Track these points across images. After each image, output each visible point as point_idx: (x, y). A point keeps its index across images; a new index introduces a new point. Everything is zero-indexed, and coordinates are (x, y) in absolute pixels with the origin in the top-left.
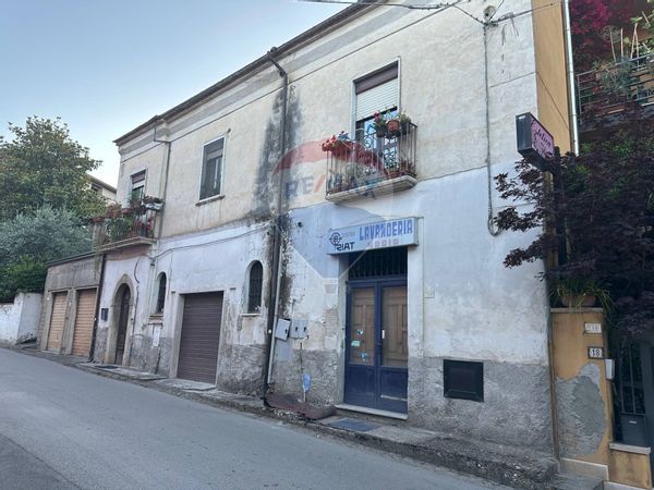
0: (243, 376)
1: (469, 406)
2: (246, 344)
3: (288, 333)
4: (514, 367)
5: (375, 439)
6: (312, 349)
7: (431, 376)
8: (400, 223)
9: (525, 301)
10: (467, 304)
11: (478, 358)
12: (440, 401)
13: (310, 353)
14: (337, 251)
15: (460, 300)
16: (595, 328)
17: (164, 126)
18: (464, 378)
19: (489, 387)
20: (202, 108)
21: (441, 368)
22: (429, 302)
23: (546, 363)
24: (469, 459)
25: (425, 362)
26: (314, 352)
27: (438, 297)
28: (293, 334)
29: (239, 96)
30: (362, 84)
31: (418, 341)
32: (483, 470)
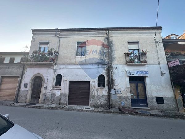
0: (100, 103)
1: (162, 105)
2: (101, 95)
3: (115, 92)
4: (169, 98)
5: (156, 115)
6: (124, 96)
7: (154, 100)
8: (145, 72)
9: (169, 87)
10: (159, 87)
11: (162, 97)
12: (156, 105)
13: (123, 97)
14: (130, 75)
15: (157, 86)
16: (179, 92)
17: (59, 32)
18: (160, 100)
19: (165, 101)
20: (77, 33)
21: (155, 99)
22: (152, 87)
23: (174, 97)
24: (176, 115)
25: (152, 98)
26: (124, 97)
27: (153, 86)
28: (117, 93)
29: (91, 34)
30: (130, 43)
31: (150, 94)
32: (179, 117)
